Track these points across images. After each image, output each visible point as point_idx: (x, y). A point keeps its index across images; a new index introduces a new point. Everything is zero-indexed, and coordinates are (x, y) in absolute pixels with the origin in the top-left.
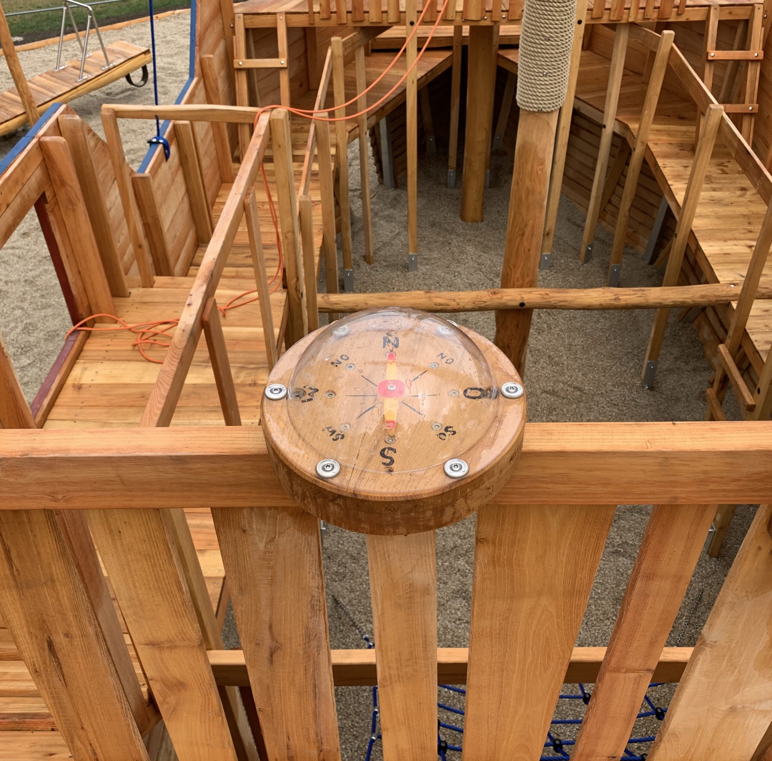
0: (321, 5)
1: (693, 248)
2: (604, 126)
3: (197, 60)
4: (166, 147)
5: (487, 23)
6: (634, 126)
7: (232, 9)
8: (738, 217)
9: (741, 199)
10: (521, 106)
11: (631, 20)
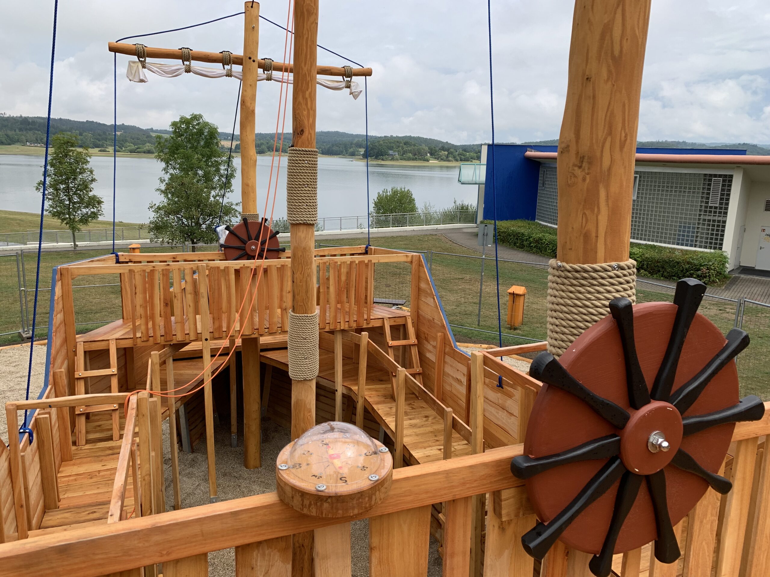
0: (142, 333)
1: (407, 456)
2: (337, 391)
3: (51, 373)
4: (31, 435)
5: (255, 336)
6: (355, 388)
7: (75, 339)
8: (428, 433)
9: (427, 422)
10: (293, 378)
11: (342, 328)
